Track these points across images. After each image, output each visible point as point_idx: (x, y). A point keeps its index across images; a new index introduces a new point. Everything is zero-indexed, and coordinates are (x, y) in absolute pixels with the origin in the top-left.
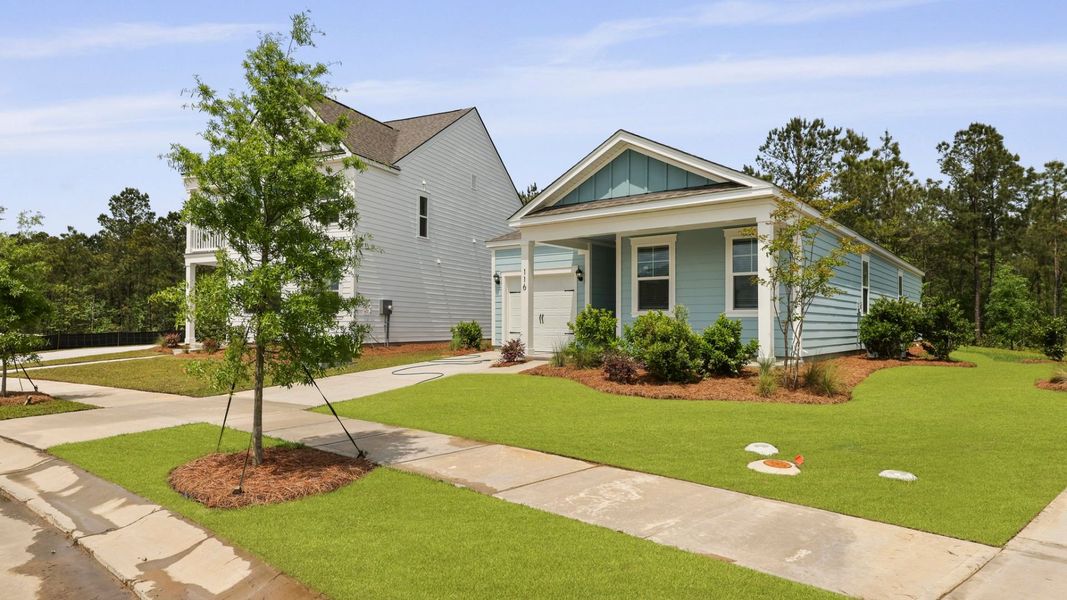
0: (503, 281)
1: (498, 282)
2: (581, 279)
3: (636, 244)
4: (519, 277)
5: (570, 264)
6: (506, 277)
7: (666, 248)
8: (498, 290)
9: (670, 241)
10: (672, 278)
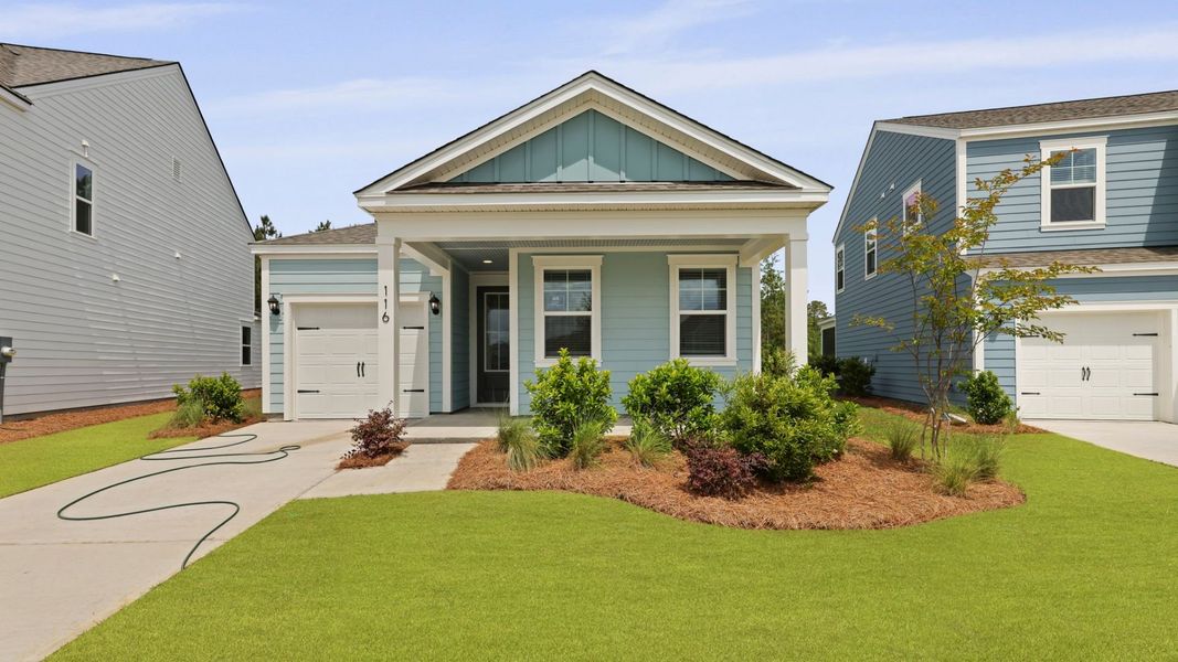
0: (286, 310)
1: (276, 312)
2: (436, 311)
3: (542, 265)
4: (375, 306)
5: (416, 289)
6: (292, 304)
7: (585, 276)
8: (275, 324)
9: (593, 264)
10: (595, 315)
